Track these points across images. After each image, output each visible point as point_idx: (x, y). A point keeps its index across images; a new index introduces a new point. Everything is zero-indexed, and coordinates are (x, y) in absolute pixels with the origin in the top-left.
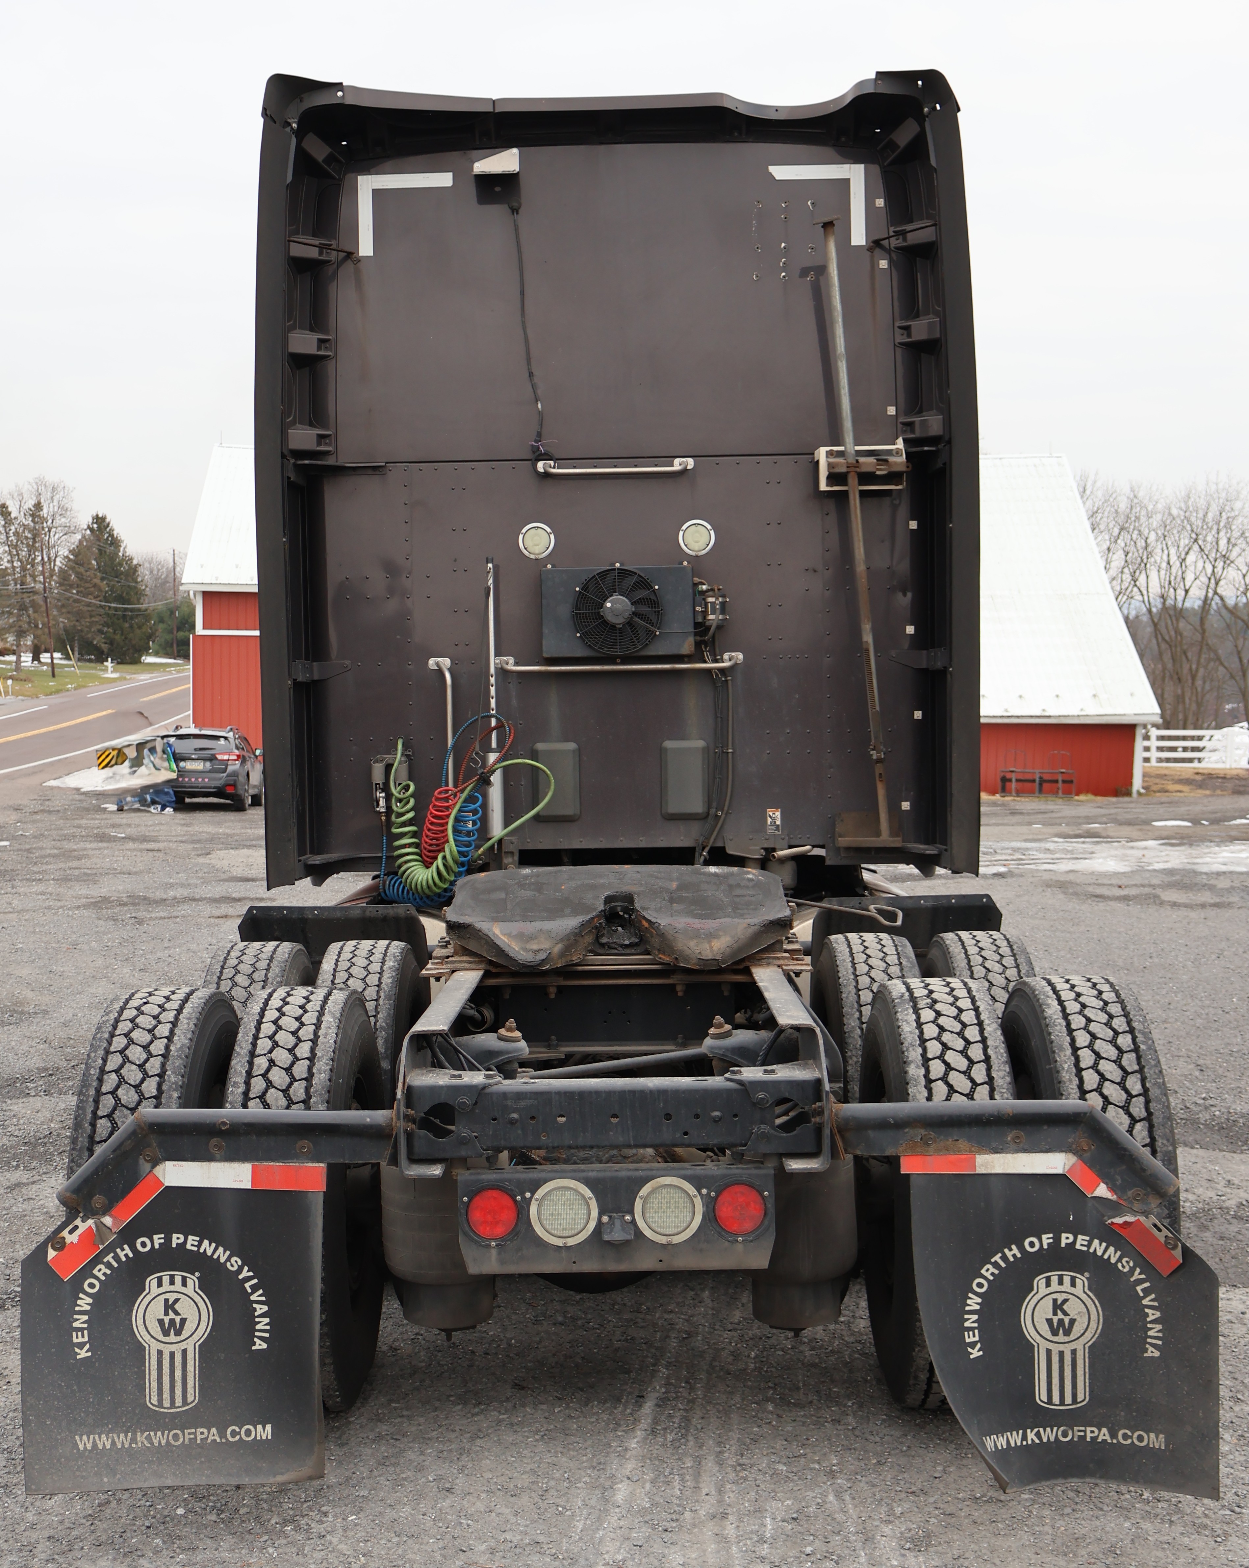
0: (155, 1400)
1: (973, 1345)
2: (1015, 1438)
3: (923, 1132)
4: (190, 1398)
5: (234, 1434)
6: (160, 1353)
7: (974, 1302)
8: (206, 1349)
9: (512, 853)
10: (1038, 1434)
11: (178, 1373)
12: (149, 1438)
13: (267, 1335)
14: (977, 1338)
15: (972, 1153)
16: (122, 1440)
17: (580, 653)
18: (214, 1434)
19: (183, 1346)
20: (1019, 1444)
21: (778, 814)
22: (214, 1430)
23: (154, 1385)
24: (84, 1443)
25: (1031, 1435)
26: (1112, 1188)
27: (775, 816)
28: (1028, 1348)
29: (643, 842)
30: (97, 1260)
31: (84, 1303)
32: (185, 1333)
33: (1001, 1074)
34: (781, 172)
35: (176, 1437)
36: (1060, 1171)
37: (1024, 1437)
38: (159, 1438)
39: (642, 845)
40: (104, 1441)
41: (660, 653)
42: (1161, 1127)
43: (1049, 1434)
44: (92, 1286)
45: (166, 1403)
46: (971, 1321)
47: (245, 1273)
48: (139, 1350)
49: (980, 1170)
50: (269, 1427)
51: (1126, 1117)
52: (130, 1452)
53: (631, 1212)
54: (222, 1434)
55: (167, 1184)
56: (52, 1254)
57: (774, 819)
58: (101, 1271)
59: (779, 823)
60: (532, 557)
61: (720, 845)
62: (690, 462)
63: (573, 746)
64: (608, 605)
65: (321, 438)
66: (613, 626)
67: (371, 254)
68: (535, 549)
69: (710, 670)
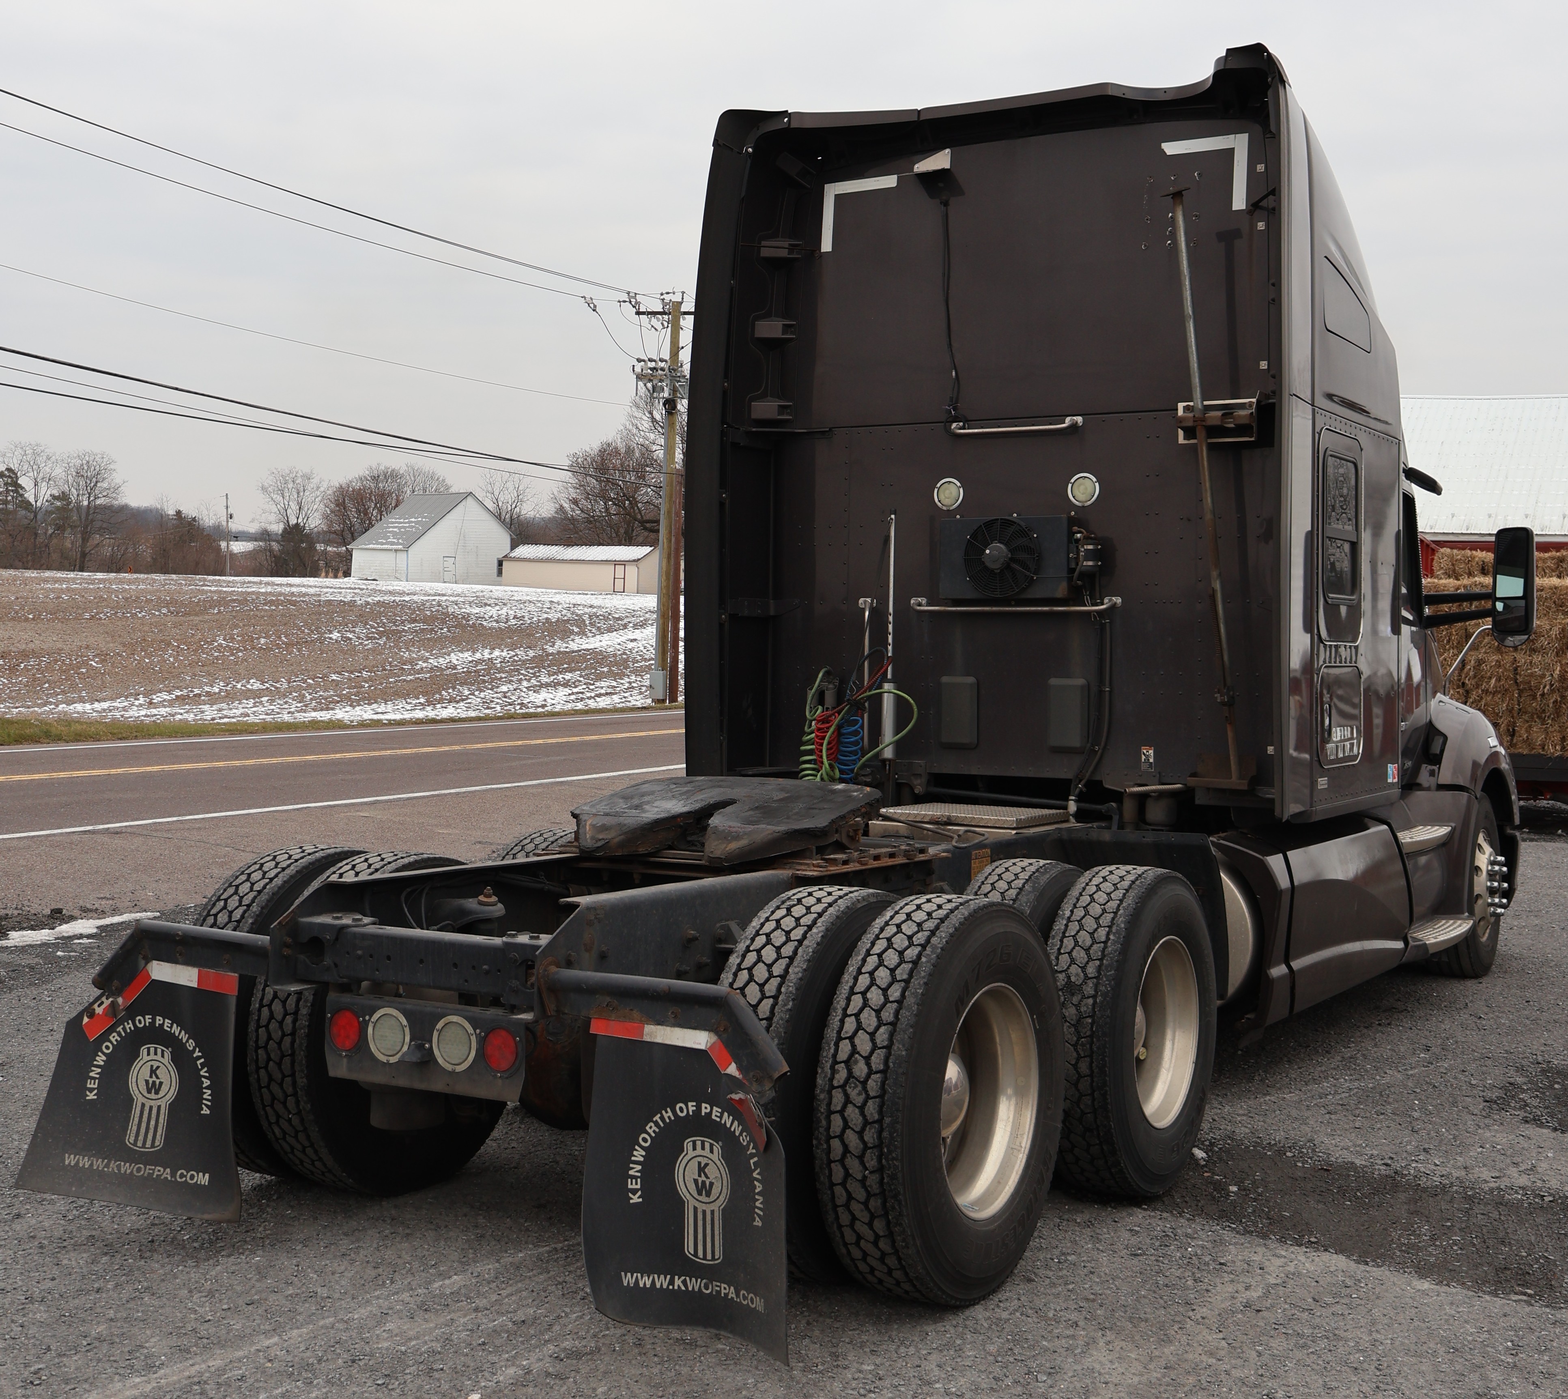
0: (132, 1140)
1: (634, 1192)
2: (662, 1282)
3: (608, 999)
4: (157, 1143)
5: (182, 1176)
6: (143, 1105)
7: (639, 1155)
8: (173, 1107)
9: (920, 775)
10: (684, 1283)
11: (153, 1123)
12: (119, 1167)
13: (209, 1103)
14: (639, 1186)
15: (643, 1023)
16: (99, 1164)
17: (970, 595)
18: (167, 1174)
19: (159, 1103)
20: (665, 1286)
21: (1151, 752)
22: (168, 1170)
23: (135, 1128)
24: (70, 1160)
25: (678, 1282)
26: (739, 1068)
27: (1149, 754)
28: (680, 1203)
29: (1030, 772)
30: (112, 1029)
31: (100, 1059)
32: (161, 1094)
33: (797, 970)
34: (1174, 148)
35: (139, 1170)
36: (703, 1047)
37: (672, 1282)
38: (126, 1168)
39: (1031, 775)
40: (85, 1162)
41: (1038, 596)
42: (902, 1033)
43: (694, 1284)
44: (107, 1048)
45: (140, 1144)
46: (635, 1170)
47: (197, 1054)
48: (130, 1100)
49: (646, 1038)
50: (207, 1176)
51: (875, 1019)
52: (101, 1174)
53: (430, 1042)
54: (173, 1174)
55: (153, 978)
56: (86, 1020)
57: (1147, 757)
58: (114, 1038)
59: (1151, 760)
60: (944, 508)
61: (1097, 778)
62: (1079, 419)
63: (971, 680)
64: (988, 551)
65: (782, 408)
66: (992, 570)
67: (830, 249)
68: (947, 502)
69: (1089, 613)
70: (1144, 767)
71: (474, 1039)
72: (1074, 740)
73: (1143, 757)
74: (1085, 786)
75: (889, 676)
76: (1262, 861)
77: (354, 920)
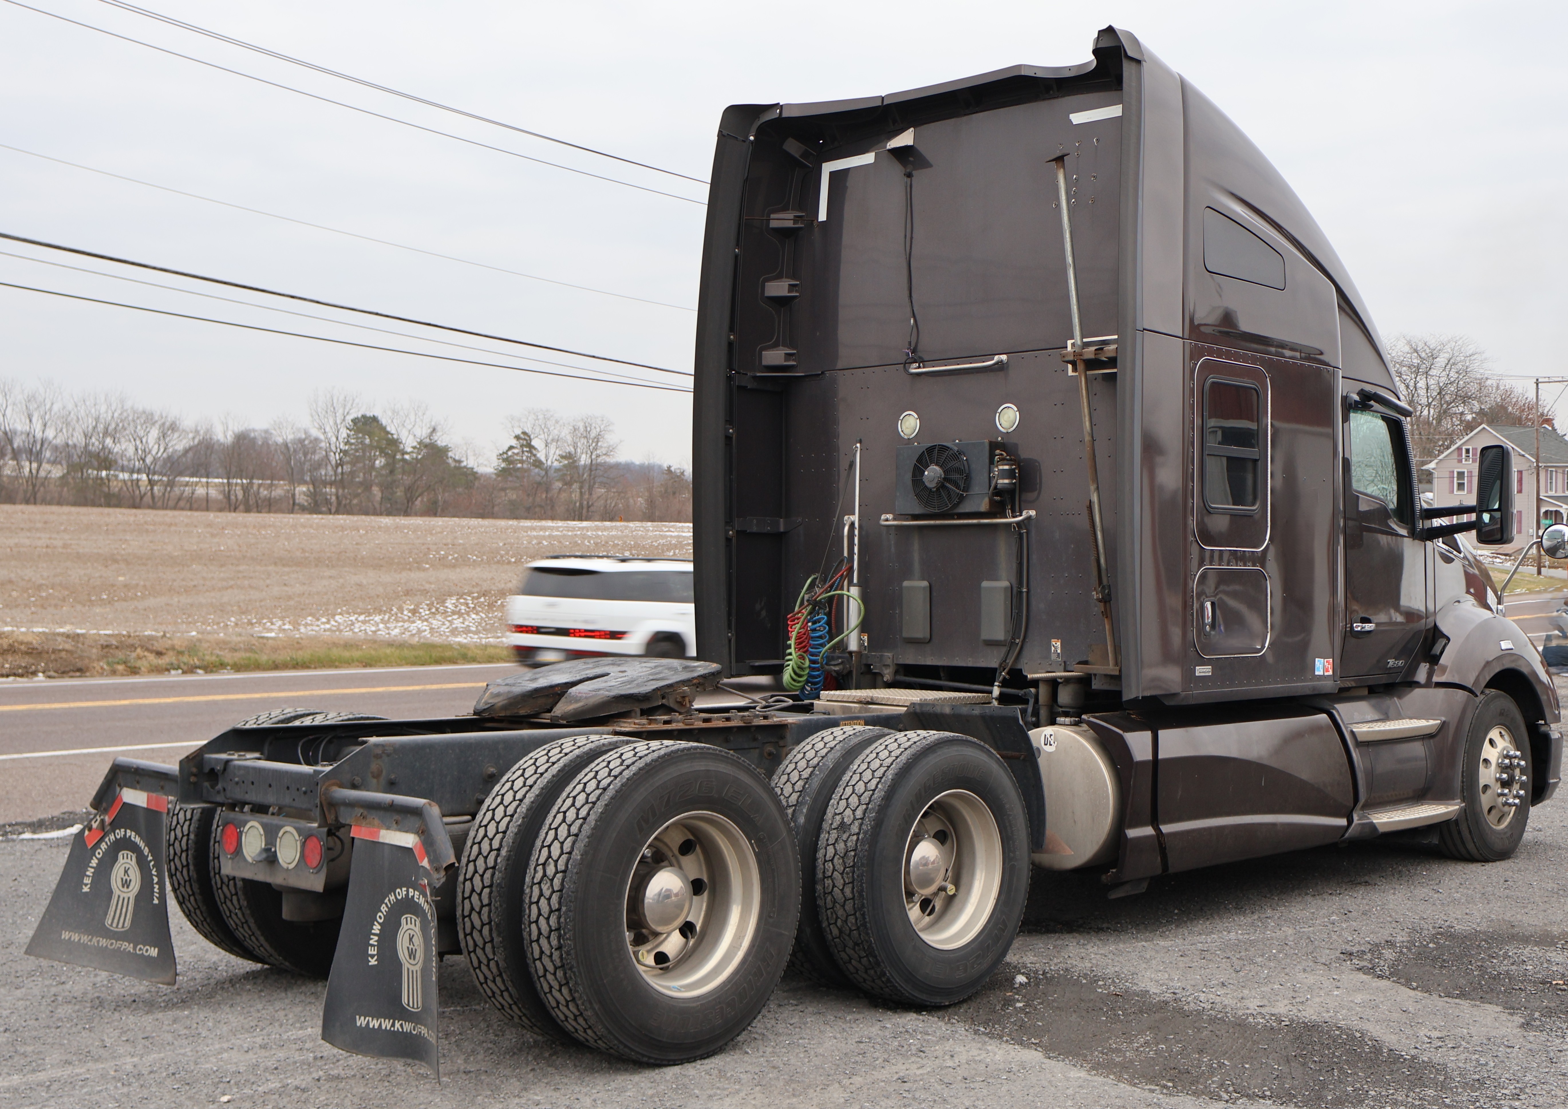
0: (110, 922)
1: (372, 956)
2: (386, 1024)
3: (362, 810)
4: (126, 925)
5: (140, 949)
6: (119, 897)
7: (376, 928)
8: (138, 898)
9: (888, 666)
10: (401, 1025)
11: (124, 910)
12: (98, 942)
13: (158, 895)
14: (375, 953)
15: (380, 828)
16: (85, 939)
17: (918, 510)
18: (130, 948)
19: (129, 895)
20: (388, 1028)
21: (1059, 644)
22: (132, 945)
23: (112, 913)
24: (65, 935)
25: (397, 1025)
26: (430, 861)
27: (1057, 645)
28: (400, 965)
29: (970, 663)
30: (102, 840)
31: (94, 862)
32: (131, 888)
34: (1077, 118)
35: (112, 944)
36: (410, 846)
37: (393, 1025)
38: (103, 942)
39: (970, 664)
40: (75, 937)
41: (967, 511)
43: (408, 1027)
44: (99, 853)
45: (114, 925)
46: (374, 940)
47: (150, 858)
48: (111, 892)
49: (381, 840)
50: (156, 950)
52: (85, 946)
53: (275, 846)
54: (135, 948)
55: (125, 800)
56: (87, 833)
57: (1056, 648)
58: (103, 846)
59: (1059, 651)
60: (906, 437)
61: (1019, 667)
62: (1004, 357)
63: (925, 584)
64: (926, 473)
65: (788, 356)
66: (930, 490)
67: (825, 219)
68: (907, 431)
69: (1010, 524)
70: (1054, 657)
71: (298, 843)
72: (1000, 634)
73: (1053, 649)
74: (1008, 673)
75: (855, 581)
76: (1121, 737)
77: (240, 756)
